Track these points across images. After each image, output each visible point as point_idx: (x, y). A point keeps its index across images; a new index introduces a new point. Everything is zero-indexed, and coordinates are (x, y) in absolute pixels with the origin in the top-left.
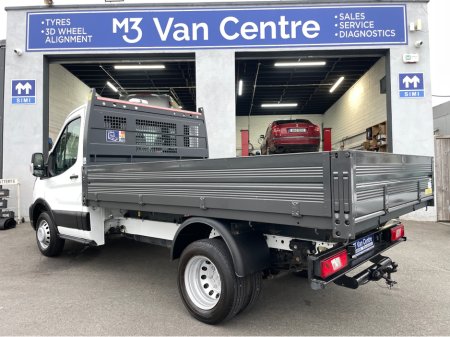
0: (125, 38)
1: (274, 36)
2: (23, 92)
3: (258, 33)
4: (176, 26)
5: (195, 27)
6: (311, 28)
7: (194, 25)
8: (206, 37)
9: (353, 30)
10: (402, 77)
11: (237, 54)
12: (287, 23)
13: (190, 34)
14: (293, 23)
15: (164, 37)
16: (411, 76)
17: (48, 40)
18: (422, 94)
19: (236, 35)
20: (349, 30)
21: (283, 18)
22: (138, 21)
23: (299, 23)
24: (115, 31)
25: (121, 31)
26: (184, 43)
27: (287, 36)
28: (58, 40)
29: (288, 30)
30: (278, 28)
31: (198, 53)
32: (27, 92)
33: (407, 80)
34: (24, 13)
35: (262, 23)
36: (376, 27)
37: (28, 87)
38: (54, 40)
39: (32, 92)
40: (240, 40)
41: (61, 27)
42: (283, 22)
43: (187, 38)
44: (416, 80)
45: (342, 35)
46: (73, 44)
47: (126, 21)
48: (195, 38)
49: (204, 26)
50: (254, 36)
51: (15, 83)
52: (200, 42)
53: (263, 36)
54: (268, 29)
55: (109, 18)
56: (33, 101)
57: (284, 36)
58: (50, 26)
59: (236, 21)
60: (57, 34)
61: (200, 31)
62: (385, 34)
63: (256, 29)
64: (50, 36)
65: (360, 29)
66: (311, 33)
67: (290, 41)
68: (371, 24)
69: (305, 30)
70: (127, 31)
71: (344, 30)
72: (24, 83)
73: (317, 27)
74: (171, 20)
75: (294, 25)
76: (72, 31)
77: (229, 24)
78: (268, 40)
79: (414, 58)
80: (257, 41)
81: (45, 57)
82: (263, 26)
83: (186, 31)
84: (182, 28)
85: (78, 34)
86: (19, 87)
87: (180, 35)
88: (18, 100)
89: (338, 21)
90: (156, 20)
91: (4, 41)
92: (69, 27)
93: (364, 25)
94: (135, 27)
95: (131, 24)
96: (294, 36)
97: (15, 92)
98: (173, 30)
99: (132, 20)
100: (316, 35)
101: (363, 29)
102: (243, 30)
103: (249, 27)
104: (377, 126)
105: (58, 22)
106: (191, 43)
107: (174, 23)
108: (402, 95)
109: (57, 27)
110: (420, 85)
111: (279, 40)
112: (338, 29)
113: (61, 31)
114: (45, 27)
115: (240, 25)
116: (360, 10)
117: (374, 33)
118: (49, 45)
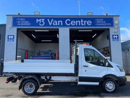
0: (40, 24)
1: (80, 24)
2: (11, 38)
3: (76, 24)
5: (59, 22)
6: (89, 23)
7: (59, 21)
8: (62, 24)
9: (100, 23)
10: (113, 36)
11: (70, 29)
12: (83, 21)
14: (85, 21)
15: (50, 24)
16: (115, 35)
17: (18, 24)
18: (118, 40)
19: (70, 24)
20: (99, 23)
21: (82, 20)
22: (43, 20)
23: (86, 21)
24: (37, 22)
25: (39, 22)
26: (56, 26)
27: (83, 25)
28: (21, 24)
29: (83, 23)
32: (12, 39)
33: (114, 37)
34: (11, 16)
35: (76, 21)
37: (12, 37)
38: (20, 24)
39: (13, 38)
42: (82, 21)
43: (57, 25)
44: (116, 37)
46: (26, 26)
47: (40, 20)
48: (59, 24)
49: (61, 21)
50: (74, 24)
51: (8, 36)
52: (60, 26)
55: (36, 18)
57: (82, 24)
58: (19, 20)
59: (70, 20)
60: (21, 23)
62: (108, 24)
63: (75, 23)
64: (19, 23)
65: (102, 23)
67: (84, 26)
68: (105, 22)
69: (88, 23)
71: (98, 23)
72: (11, 36)
73: (91, 22)
74: (52, 20)
75: (85, 22)
76: (25, 22)
77: (68, 21)
78: (78, 25)
79: (116, 31)
80: (75, 26)
81: (17, 29)
82: (77, 22)
83: (56, 23)
84: (55, 22)
85: (27, 23)
86: (10, 37)
88: (9, 41)
89: (96, 21)
90: (48, 20)
91: (6, 24)
92: (24, 21)
93: (103, 22)
95: (41, 20)
96: (85, 24)
97: (8, 38)
98: (53, 22)
99: (42, 19)
100: (91, 24)
101: (103, 23)
102: (72, 23)
104: (106, 48)
105: (21, 19)
106: (58, 26)
107: (53, 20)
108: (113, 40)
110: (118, 38)
111: (81, 26)
112: (96, 23)
113: (22, 22)
114: (17, 21)
115: (71, 21)
116: (102, 18)
117: (106, 24)
118: (19, 26)
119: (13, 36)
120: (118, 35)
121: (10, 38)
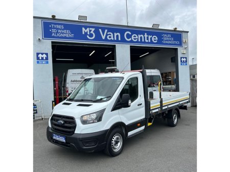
0: (88, 36)
1: (143, 41)
2: (42, 58)
3: (138, 39)
4: (108, 33)
5: (115, 34)
6: (155, 39)
7: (115, 33)
8: (120, 39)
9: (167, 40)
10: (181, 58)
11: (131, 46)
12: (147, 36)
13: (114, 37)
15: (104, 38)
16: (184, 58)
17: (53, 35)
19: (130, 39)
21: (146, 34)
22: (93, 29)
24: (83, 33)
25: (86, 33)
26: (111, 41)
27: (147, 41)
28: (58, 35)
29: (148, 39)
30: (144, 37)
31: (117, 45)
32: (44, 59)
33: (182, 59)
34: (40, 20)
36: (174, 41)
37: (44, 56)
38: (56, 35)
39: (47, 59)
40: (132, 41)
41: (59, 29)
43: (113, 39)
44: (185, 59)
45: (164, 42)
46: (65, 38)
47: (88, 29)
48: (115, 39)
49: (119, 34)
50: (136, 40)
51: (38, 54)
52: (117, 41)
53: (139, 40)
54: (141, 38)
55: (81, 27)
56: (47, 63)
58: (54, 28)
59: (130, 33)
61: (117, 36)
62: (176, 43)
63: (137, 37)
64: (54, 33)
65: (169, 40)
66: (155, 40)
67: (148, 43)
69: (153, 39)
70: (88, 34)
71: (165, 40)
72: (42, 54)
73: (157, 39)
74: (106, 31)
75: (150, 37)
76: (65, 31)
77: (128, 34)
78: (141, 42)
79: (185, 52)
80: (137, 42)
81: (52, 42)
82: (139, 36)
83: (112, 36)
84: (110, 34)
85: (67, 33)
87: (110, 37)
88: (40, 62)
89: (163, 37)
90: (100, 30)
92: (63, 30)
94: (92, 32)
95: (90, 31)
96: (149, 41)
97: (38, 58)
98: (107, 35)
99: (91, 29)
101: (171, 41)
102: (133, 37)
103: (135, 36)
105: (58, 26)
106: (114, 41)
107: (107, 32)
108: (181, 64)
109: (57, 29)
110: (186, 61)
111: (145, 42)
112: (163, 40)
113: (59, 31)
114: (51, 28)
115: (131, 35)
116: (169, 34)
117: (173, 42)
118: (54, 37)
119: (47, 54)
120: (186, 58)
121: (40, 58)
